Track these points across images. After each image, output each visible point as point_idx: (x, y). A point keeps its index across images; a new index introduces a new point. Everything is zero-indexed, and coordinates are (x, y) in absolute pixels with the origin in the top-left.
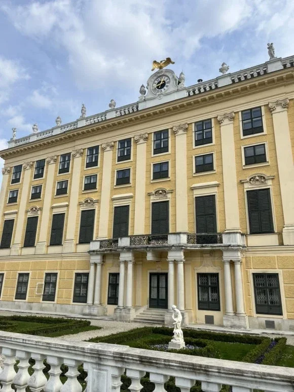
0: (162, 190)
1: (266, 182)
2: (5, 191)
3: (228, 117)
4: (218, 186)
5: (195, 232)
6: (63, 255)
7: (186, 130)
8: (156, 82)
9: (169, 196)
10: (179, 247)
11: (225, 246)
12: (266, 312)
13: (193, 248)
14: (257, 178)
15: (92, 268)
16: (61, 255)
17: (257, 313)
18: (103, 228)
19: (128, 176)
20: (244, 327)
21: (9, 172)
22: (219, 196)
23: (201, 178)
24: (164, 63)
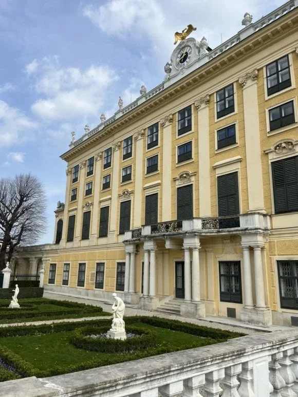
0: (186, 174)
1: (295, 148)
2: (69, 189)
3: (250, 77)
4: (241, 161)
5: (218, 216)
6: (108, 246)
7: (208, 102)
8: (179, 56)
9: (193, 179)
10: (193, 234)
11: (242, 230)
12: (292, 306)
13: (209, 234)
14: (284, 145)
15: (127, 257)
16: (106, 246)
17: (282, 307)
18: (137, 218)
19: (156, 163)
20: (262, 323)
21: (70, 172)
22: (242, 172)
23: (223, 154)
24: (186, 32)
